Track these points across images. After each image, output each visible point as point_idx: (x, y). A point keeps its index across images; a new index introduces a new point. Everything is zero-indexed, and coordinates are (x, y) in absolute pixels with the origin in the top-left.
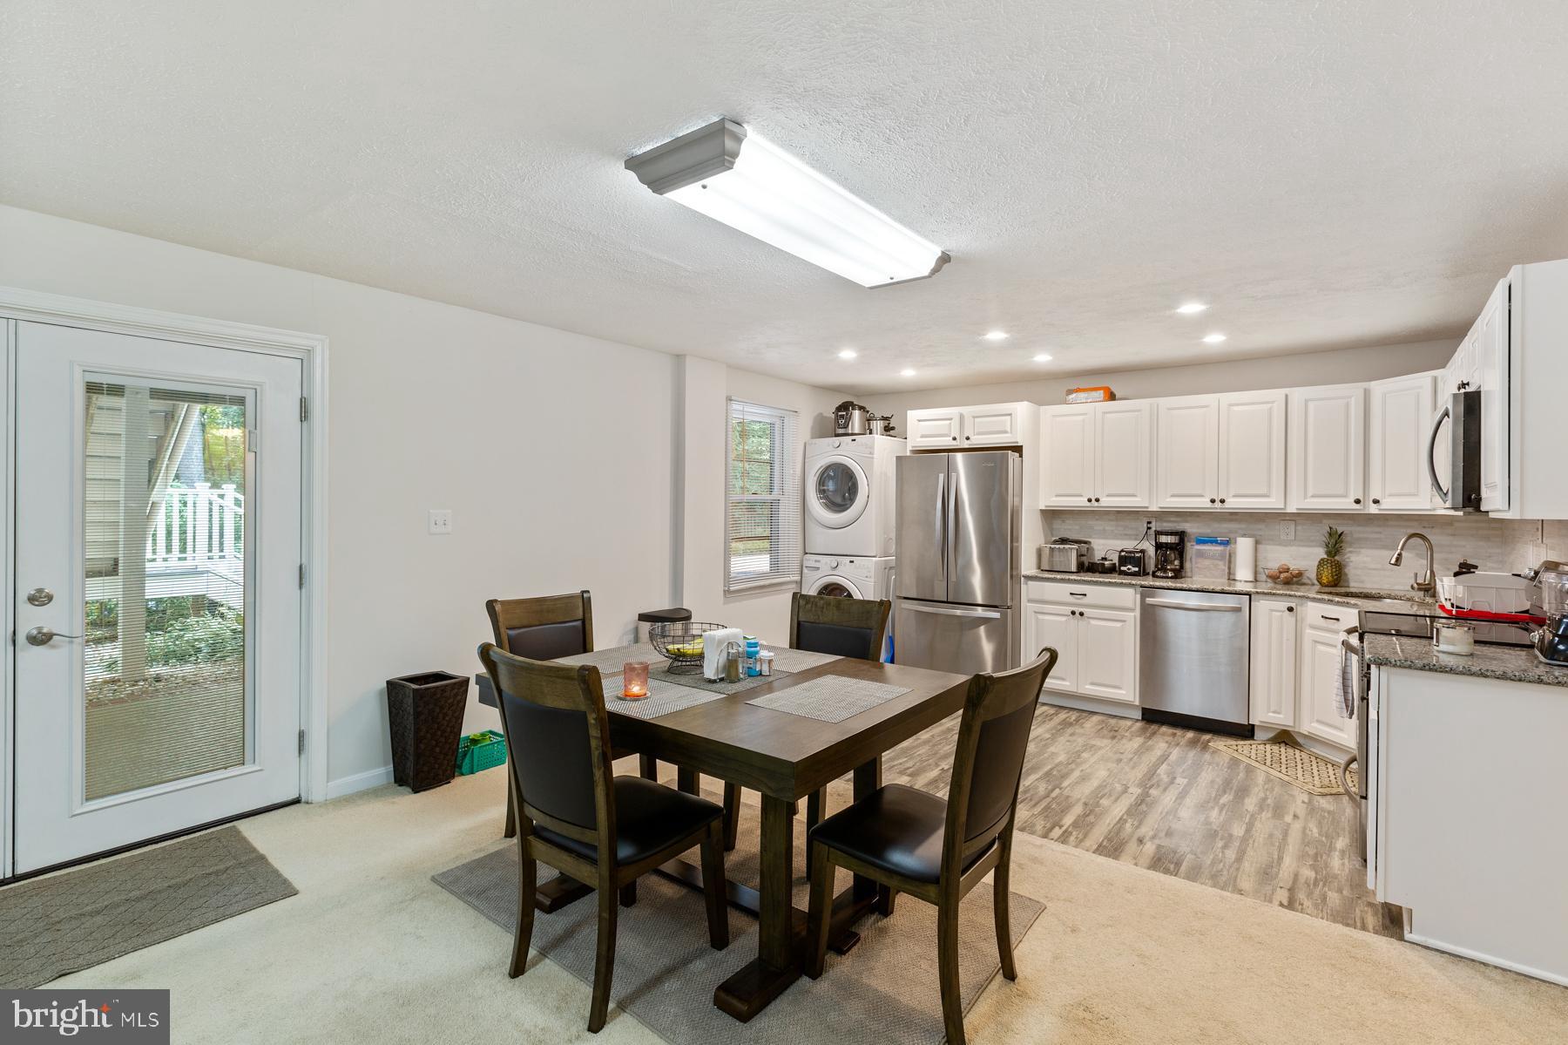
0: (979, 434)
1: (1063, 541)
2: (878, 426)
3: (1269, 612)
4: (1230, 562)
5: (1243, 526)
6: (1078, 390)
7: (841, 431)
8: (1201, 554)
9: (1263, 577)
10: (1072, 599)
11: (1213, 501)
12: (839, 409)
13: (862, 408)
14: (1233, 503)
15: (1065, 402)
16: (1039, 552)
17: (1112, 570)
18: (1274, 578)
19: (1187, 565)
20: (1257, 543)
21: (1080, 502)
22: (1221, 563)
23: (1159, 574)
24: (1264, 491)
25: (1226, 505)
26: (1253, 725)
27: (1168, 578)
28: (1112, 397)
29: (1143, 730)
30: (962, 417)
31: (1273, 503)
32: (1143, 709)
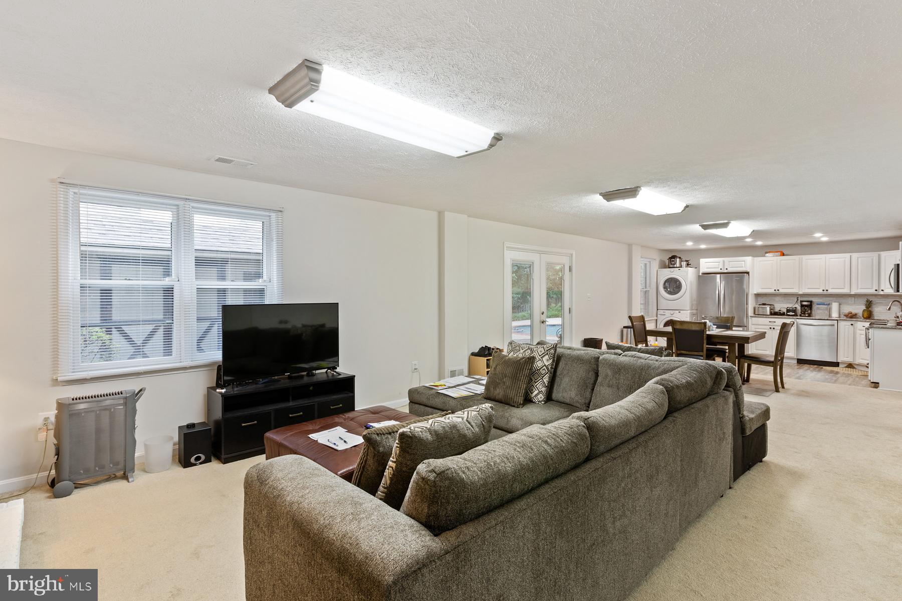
0: (731, 267)
1: (764, 304)
2: (684, 264)
3: (845, 325)
4: (830, 311)
5: (834, 299)
6: (770, 252)
7: (672, 266)
8: (818, 309)
9: (842, 316)
10: (770, 323)
11: (823, 290)
12: (670, 258)
13: (680, 258)
14: (831, 291)
15: (764, 256)
16: (755, 309)
17: (783, 314)
18: (846, 316)
19: (813, 312)
20: (840, 304)
21: (772, 291)
22: (826, 312)
23: (802, 315)
24: (843, 287)
25: (828, 292)
26: (839, 363)
27: (806, 316)
28: (783, 255)
29: (798, 365)
30: (724, 262)
31: (846, 291)
32: (798, 359)
